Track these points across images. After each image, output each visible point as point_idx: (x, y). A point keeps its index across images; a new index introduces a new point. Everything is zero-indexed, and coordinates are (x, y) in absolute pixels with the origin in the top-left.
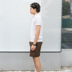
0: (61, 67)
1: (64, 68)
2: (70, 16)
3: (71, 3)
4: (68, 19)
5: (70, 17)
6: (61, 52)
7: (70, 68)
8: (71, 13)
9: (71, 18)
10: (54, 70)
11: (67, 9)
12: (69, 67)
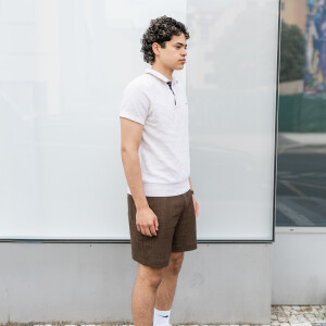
0: (273, 306)
1: (287, 310)
2: (305, 84)
3: (308, 31)
4: (298, 98)
5: (305, 90)
6: (273, 240)
7: (314, 310)
8: (307, 72)
9: (309, 93)
10: (243, 321)
11: (291, 56)
12: (308, 307)
